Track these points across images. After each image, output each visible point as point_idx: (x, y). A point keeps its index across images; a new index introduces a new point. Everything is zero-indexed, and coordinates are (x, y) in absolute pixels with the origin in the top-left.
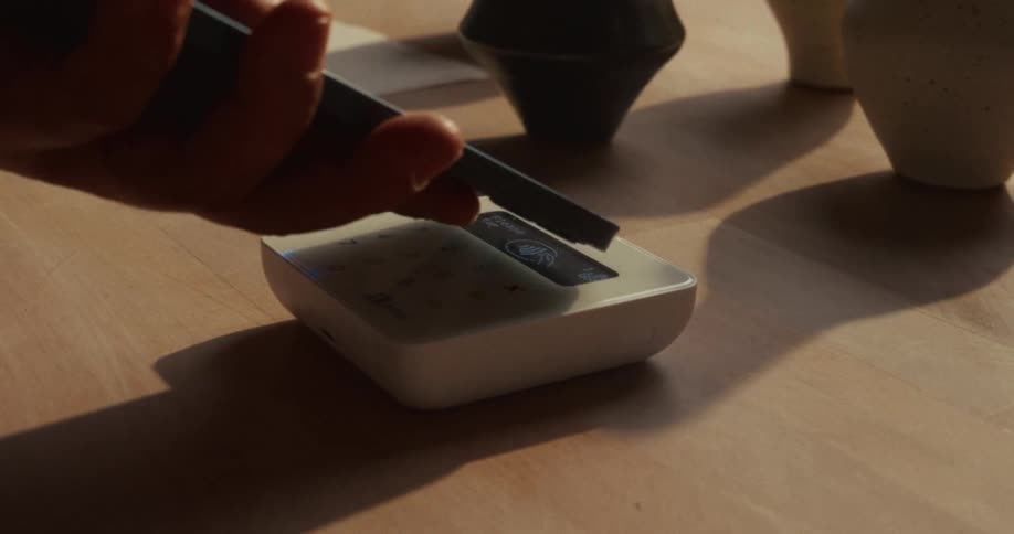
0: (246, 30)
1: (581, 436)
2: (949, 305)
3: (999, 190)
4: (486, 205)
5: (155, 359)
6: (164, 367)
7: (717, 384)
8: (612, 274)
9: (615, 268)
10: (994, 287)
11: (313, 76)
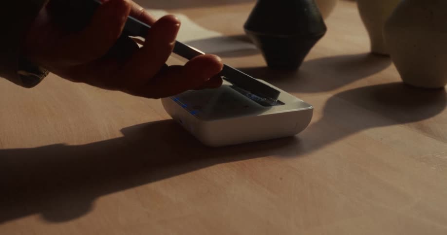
0: (150, 27)
1: (265, 157)
2: (412, 124)
3: (442, 89)
4: (225, 83)
5: (121, 128)
6: (123, 131)
7: (318, 144)
8: (283, 104)
9: (284, 102)
10: (431, 119)
11: (172, 44)
